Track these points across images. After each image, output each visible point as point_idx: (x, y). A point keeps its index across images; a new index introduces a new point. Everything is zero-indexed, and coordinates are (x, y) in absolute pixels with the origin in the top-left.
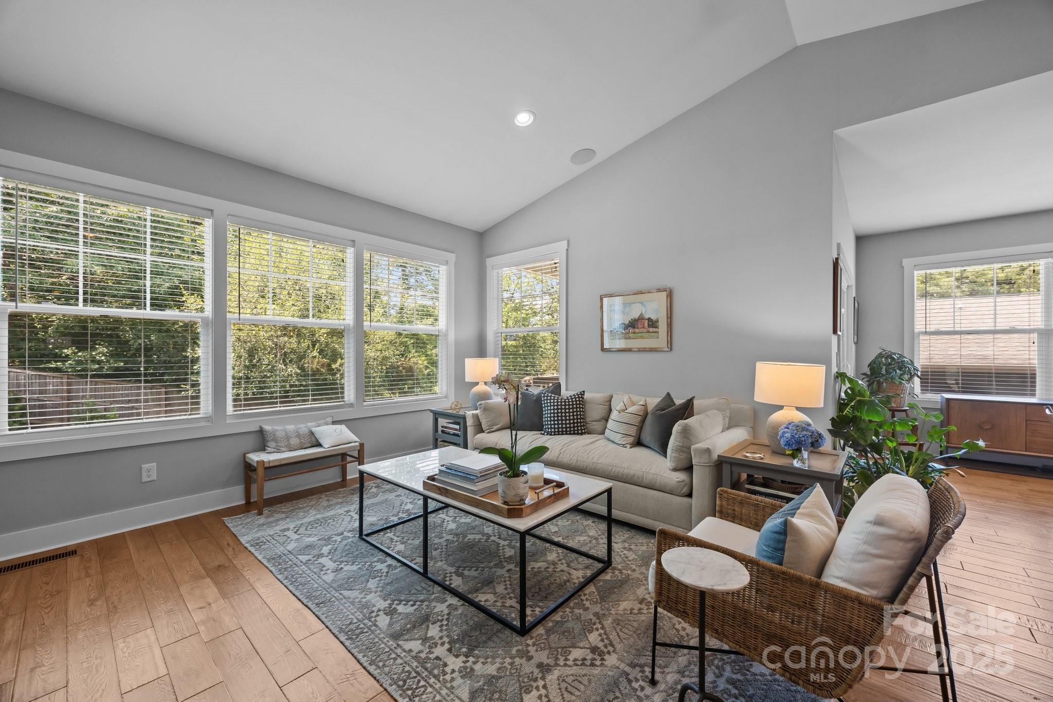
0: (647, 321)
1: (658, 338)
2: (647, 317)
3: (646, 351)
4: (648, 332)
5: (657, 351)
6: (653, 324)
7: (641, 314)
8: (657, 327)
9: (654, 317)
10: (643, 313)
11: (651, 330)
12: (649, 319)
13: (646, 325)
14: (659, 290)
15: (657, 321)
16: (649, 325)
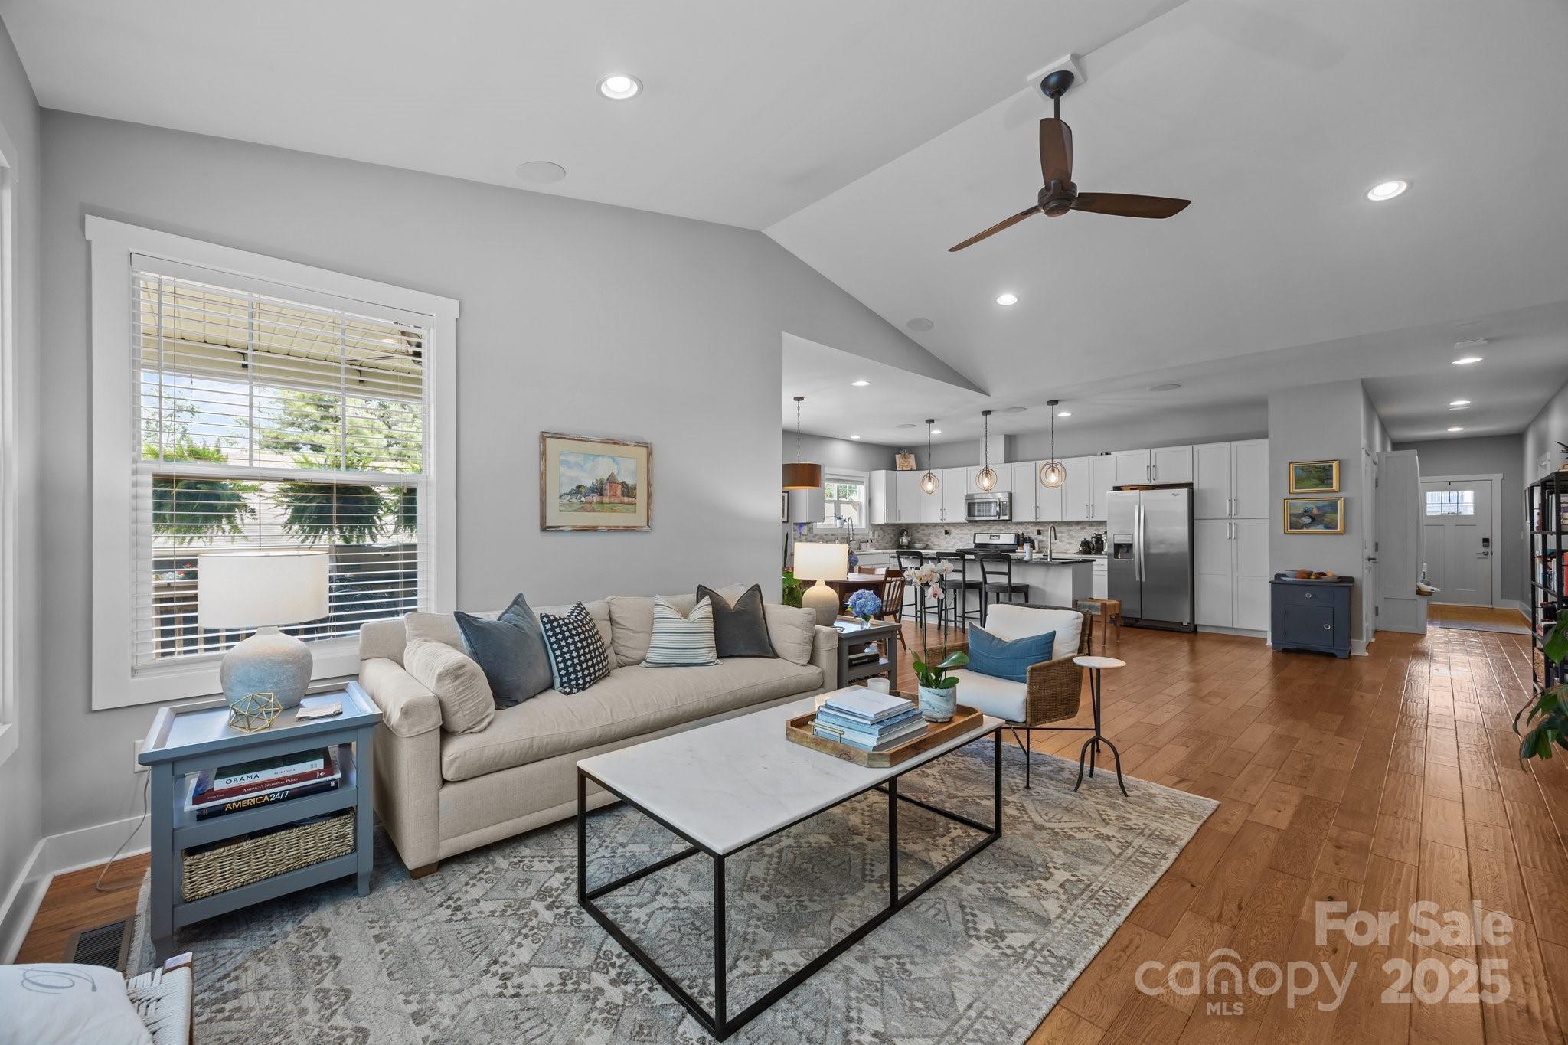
0: (620, 486)
1: (635, 512)
2: (620, 479)
3: (619, 531)
4: (622, 503)
5: (634, 531)
6: (628, 491)
7: (612, 475)
8: (633, 497)
9: (630, 482)
10: (615, 473)
11: (626, 499)
12: (624, 484)
13: (619, 492)
14: (638, 444)
15: (634, 488)
16: (623, 492)
